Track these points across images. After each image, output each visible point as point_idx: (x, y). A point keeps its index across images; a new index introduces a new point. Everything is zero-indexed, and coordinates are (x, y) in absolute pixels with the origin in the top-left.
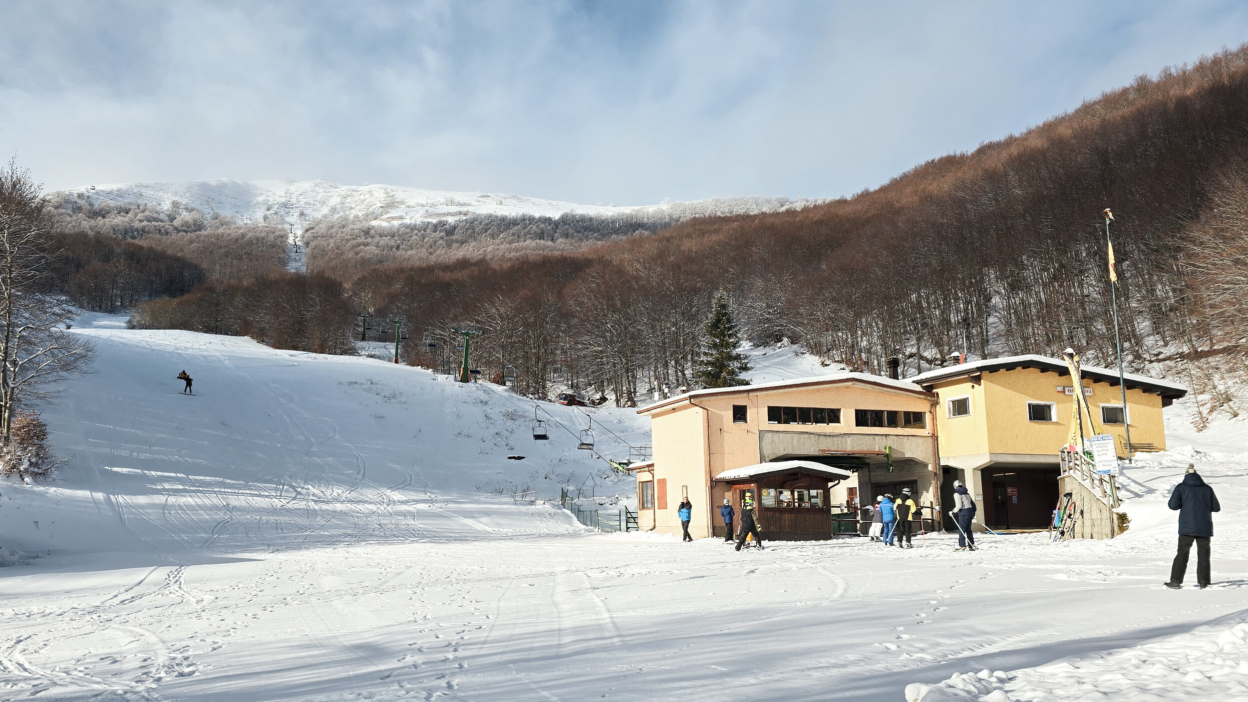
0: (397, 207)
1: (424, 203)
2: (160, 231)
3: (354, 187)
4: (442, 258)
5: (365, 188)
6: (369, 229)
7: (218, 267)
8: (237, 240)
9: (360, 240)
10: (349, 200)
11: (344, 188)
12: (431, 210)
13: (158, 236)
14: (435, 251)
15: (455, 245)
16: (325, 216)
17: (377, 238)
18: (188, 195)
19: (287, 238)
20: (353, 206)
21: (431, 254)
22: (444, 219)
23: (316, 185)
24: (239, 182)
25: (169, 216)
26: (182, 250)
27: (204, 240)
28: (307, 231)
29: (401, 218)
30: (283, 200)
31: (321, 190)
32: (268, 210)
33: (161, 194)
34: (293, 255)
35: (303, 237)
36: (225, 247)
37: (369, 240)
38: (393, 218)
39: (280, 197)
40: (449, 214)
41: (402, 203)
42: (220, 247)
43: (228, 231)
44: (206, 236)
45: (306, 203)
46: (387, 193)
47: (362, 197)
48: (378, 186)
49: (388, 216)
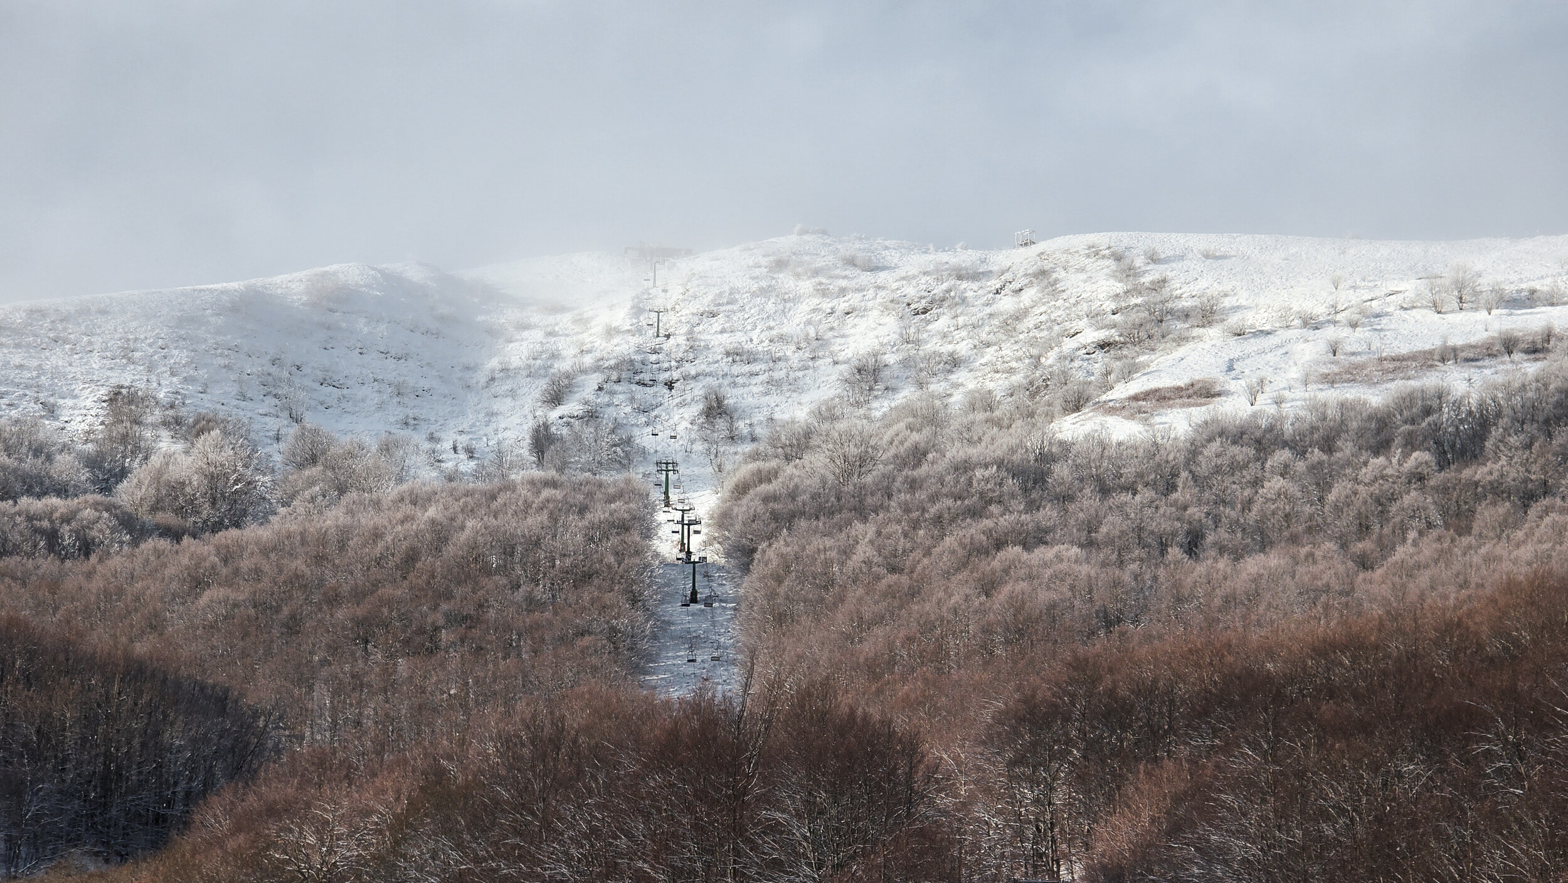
0: (1182, 340)
1: (1320, 310)
2: (52, 537)
3: (965, 258)
4: (1424, 579)
5: (1020, 259)
6: (1046, 458)
7: (322, 696)
8: (412, 557)
9: (1002, 520)
10: (943, 323)
11: (916, 262)
12: (1354, 340)
13: (47, 565)
14: (1386, 548)
15: (1488, 514)
16: (827, 414)
17: (1088, 502)
18: (180, 356)
19: (648, 532)
20: (963, 348)
21: (1364, 563)
22: (1430, 381)
23: (780, 265)
24: (415, 274)
25: (93, 462)
26: (155, 624)
27: (257, 571)
28: (742, 490)
29: (1204, 392)
30: (624, 347)
31: (806, 286)
32: (555, 398)
33: (56, 359)
34: (675, 611)
35: (723, 519)
36: (358, 595)
37: (1048, 514)
38: (1161, 398)
39: (611, 332)
40: (1449, 355)
41: (1207, 315)
42: (334, 599)
43: (368, 520)
44: (266, 551)
45: (735, 355)
46: (1130, 272)
47: (1007, 304)
48: (1080, 241)
49: (1137, 386)
